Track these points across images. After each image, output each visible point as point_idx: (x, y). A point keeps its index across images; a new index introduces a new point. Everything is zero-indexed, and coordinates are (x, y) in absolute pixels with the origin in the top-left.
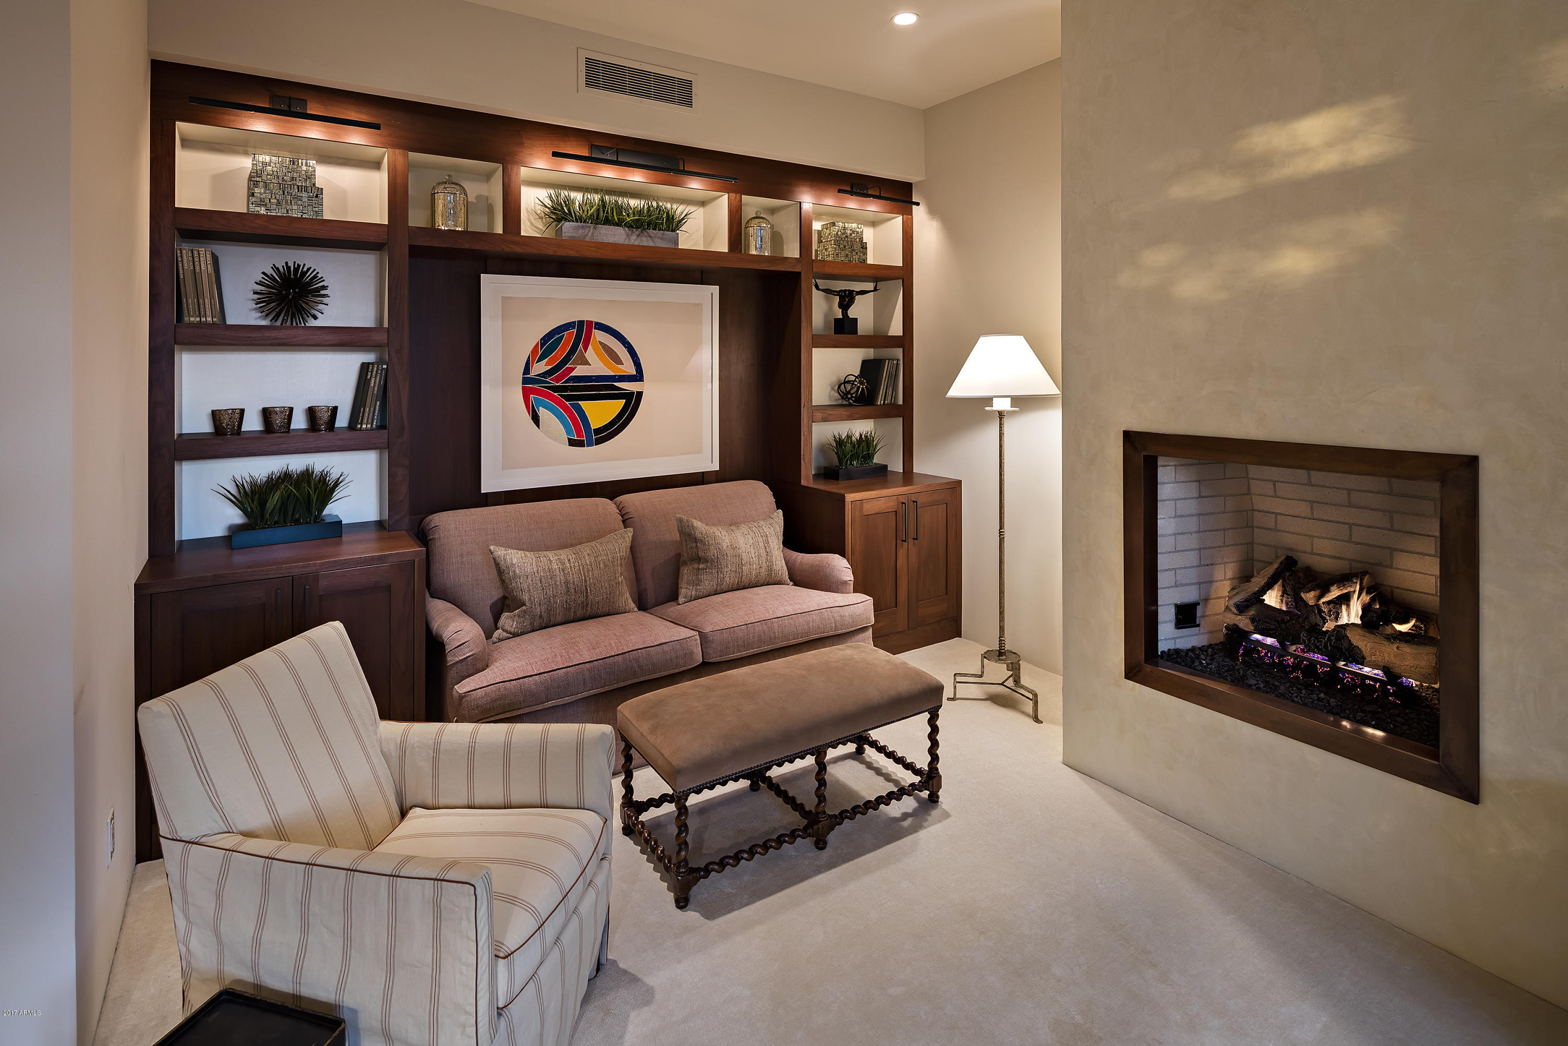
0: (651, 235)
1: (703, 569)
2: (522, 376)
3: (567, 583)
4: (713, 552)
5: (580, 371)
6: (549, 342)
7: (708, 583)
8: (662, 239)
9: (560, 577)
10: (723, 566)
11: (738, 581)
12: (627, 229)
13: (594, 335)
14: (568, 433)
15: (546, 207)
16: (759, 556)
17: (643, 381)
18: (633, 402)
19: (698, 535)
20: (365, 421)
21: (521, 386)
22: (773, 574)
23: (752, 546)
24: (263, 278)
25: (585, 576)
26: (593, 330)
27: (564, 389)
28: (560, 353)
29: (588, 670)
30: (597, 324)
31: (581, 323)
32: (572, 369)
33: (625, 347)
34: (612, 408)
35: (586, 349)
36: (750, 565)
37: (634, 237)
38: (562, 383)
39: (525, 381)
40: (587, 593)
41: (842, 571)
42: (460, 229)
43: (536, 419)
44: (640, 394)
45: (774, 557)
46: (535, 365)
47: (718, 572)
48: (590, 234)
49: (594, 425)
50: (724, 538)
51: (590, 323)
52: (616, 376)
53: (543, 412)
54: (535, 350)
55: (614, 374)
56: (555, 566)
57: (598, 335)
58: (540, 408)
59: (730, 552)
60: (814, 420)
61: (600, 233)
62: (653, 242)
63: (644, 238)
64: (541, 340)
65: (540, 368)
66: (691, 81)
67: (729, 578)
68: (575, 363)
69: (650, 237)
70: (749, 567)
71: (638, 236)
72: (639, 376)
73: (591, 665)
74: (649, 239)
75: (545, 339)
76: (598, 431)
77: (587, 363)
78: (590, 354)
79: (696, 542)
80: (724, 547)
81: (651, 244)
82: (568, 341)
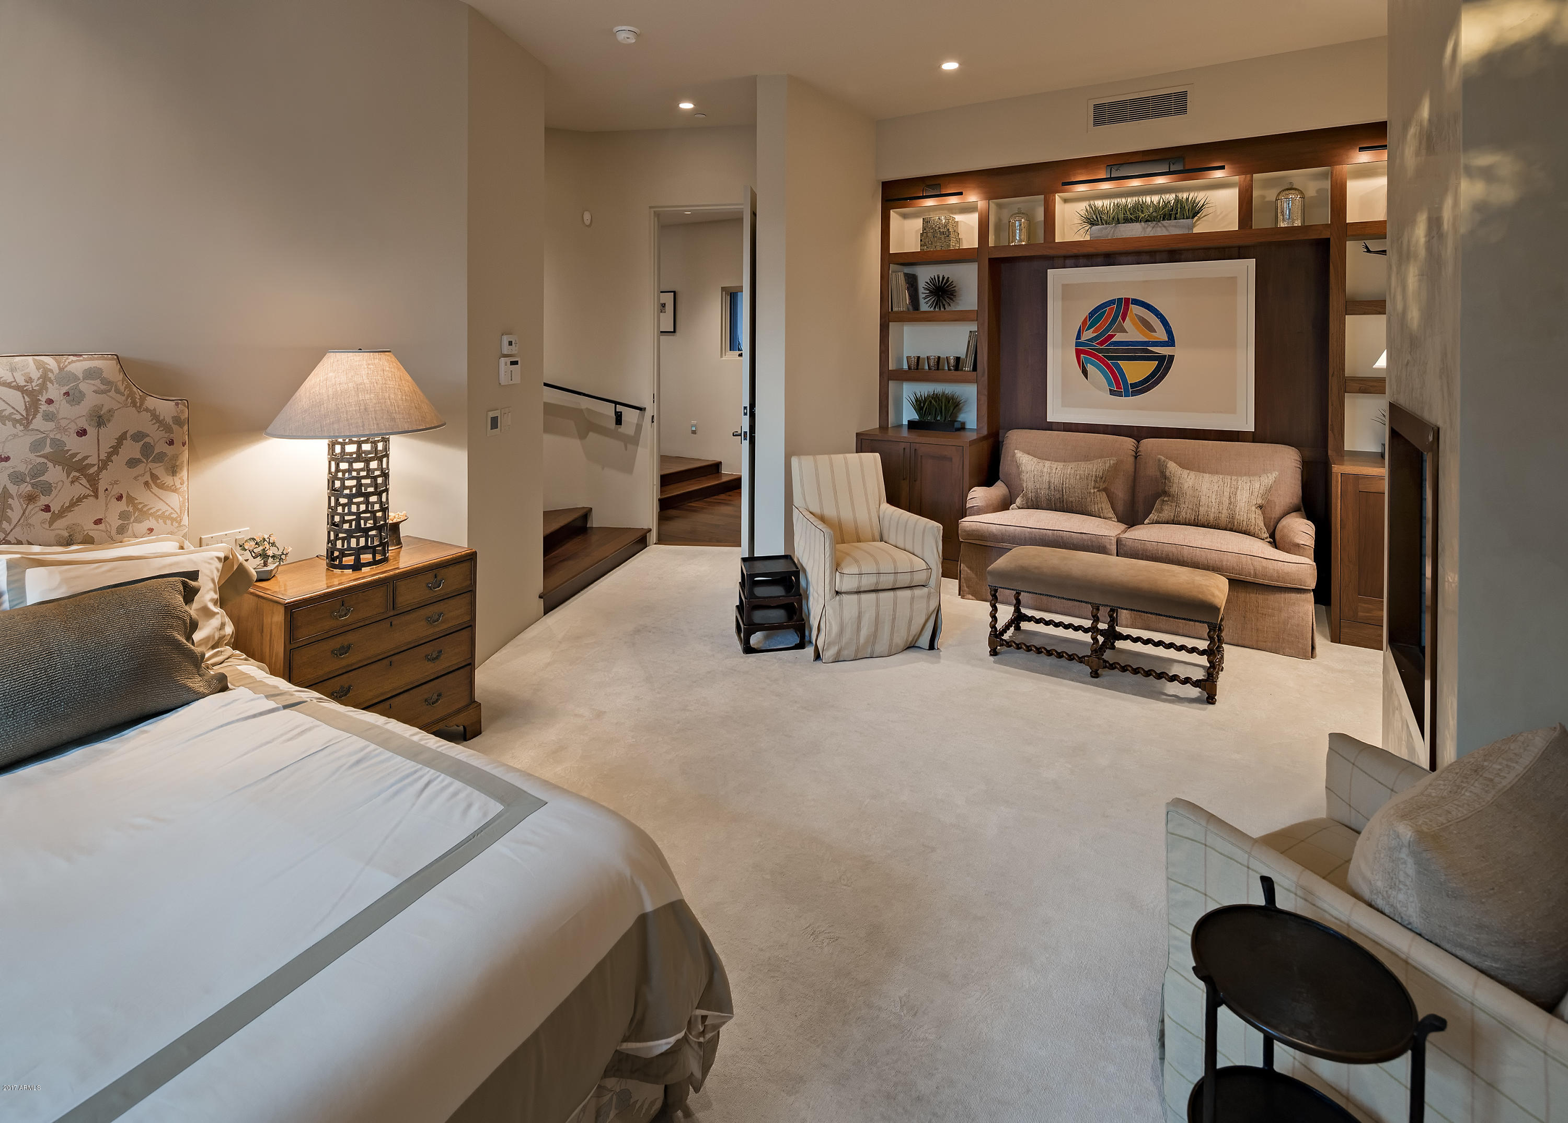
0: (1166, 225)
1: (1166, 501)
2: (1075, 341)
3: (1049, 482)
4: (1174, 489)
5: (1118, 337)
6: (1096, 314)
7: (1167, 513)
8: (1175, 226)
9: (1046, 478)
10: (1181, 502)
11: (1195, 518)
12: (1143, 223)
13: (1131, 309)
14: (1110, 384)
15: (1082, 217)
16: (1220, 503)
17: (1175, 346)
18: (1165, 364)
19: (1168, 474)
20: (967, 366)
21: (1075, 348)
22: (1236, 523)
23: (1215, 493)
24: (926, 285)
25: (1063, 481)
26: (1130, 305)
27: (1108, 351)
28: (1103, 324)
29: (1028, 532)
30: (1133, 300)
31: (1120, 300)
32: (1113, 336)
33: (1158, 318)
34: (1145, 368)
35: (1124, 320)
36: (1208, 507)
37: (1149, 229)
38: (1105, 346)
39: (1077, 344)
40: (1063, 493)
41: (1297, 534)
42: (1024, 243)
43: (1085, 373)
44: (1171, 358)
45: (1238, 508)
46: (1084, 333)
47: (1176, 506)
48: (1111, 232)
49: (1131, 380)
50: (1188, 480)
51: (1127, 300)
52: (1150, 341)
53: (1090, 368)
54: (1084, 322)
55: (1148, 340)
56: (1045, 470)
57: (1135, 309)
58: (1088, 365)
59: (1190, 492)
60: (1347, 390)
61: (1120, 231)
62: (1167, 230)
63: (1159, 229)
64: (1089, 314)
65: (1088, 335)
66: (1186, 91)
67: (1185, 514)
68: (1115, 331)
69: (1164, 226)
70: (1206, 508)
71: (1153, 228)
72: (1171, 342)
73: (1031, 530)
74: (1163, 228)
75: (1092, 314)
76: (1133, 385)
77: (1124, 331)
78: (1127, 324)
79: (1165, 479)
80: (1186, 487)
81: (1166, 233)
82: (1110, 314)
